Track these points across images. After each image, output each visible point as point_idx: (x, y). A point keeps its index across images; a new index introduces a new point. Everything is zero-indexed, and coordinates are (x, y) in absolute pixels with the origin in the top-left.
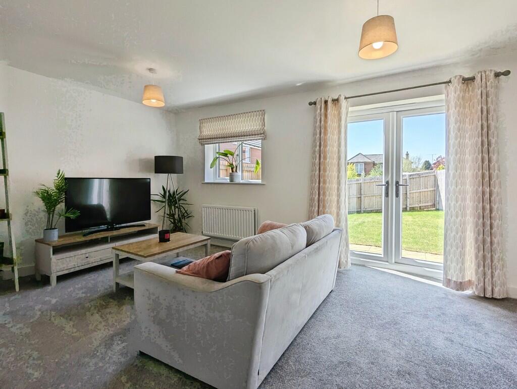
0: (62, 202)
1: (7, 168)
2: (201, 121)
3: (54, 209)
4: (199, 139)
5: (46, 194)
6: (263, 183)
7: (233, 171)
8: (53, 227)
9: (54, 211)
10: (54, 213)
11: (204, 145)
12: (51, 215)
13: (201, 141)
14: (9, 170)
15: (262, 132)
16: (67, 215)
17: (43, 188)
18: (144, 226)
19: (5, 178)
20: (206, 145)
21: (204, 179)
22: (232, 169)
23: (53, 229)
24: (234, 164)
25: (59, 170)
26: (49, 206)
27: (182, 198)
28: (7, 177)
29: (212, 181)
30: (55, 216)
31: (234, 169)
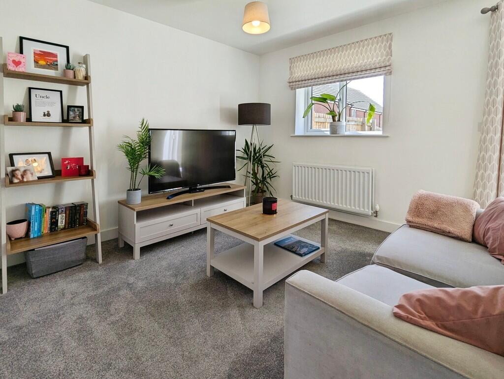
0: (145, 157)
1: (91, 118)
2: (292, 61)
3: (137, 166)
4: (290, 83)
5: (129, 149)
6: (385, 135)
7: (334, 120)
8: (136, 188)
9: (137, 168)
10: (137, 171)
11: (295, 89)
12: (135, 173)
13: (291, 84)
14: (94, 120)
15: (388, 64)
16: (152, 173)
17: (127, 140)
18: (229, 187)
19: (90, 128)
20: (297, 90)
21: (294, 132)
22: (333, 117)
23: (137, 190)
24: (337, 110)
25: (143, 120)
26: (133, 162)
27: (266, 154)
28: (92, 127)
29: (302, 134)
30: (138, 174)
31: (337, 119)
